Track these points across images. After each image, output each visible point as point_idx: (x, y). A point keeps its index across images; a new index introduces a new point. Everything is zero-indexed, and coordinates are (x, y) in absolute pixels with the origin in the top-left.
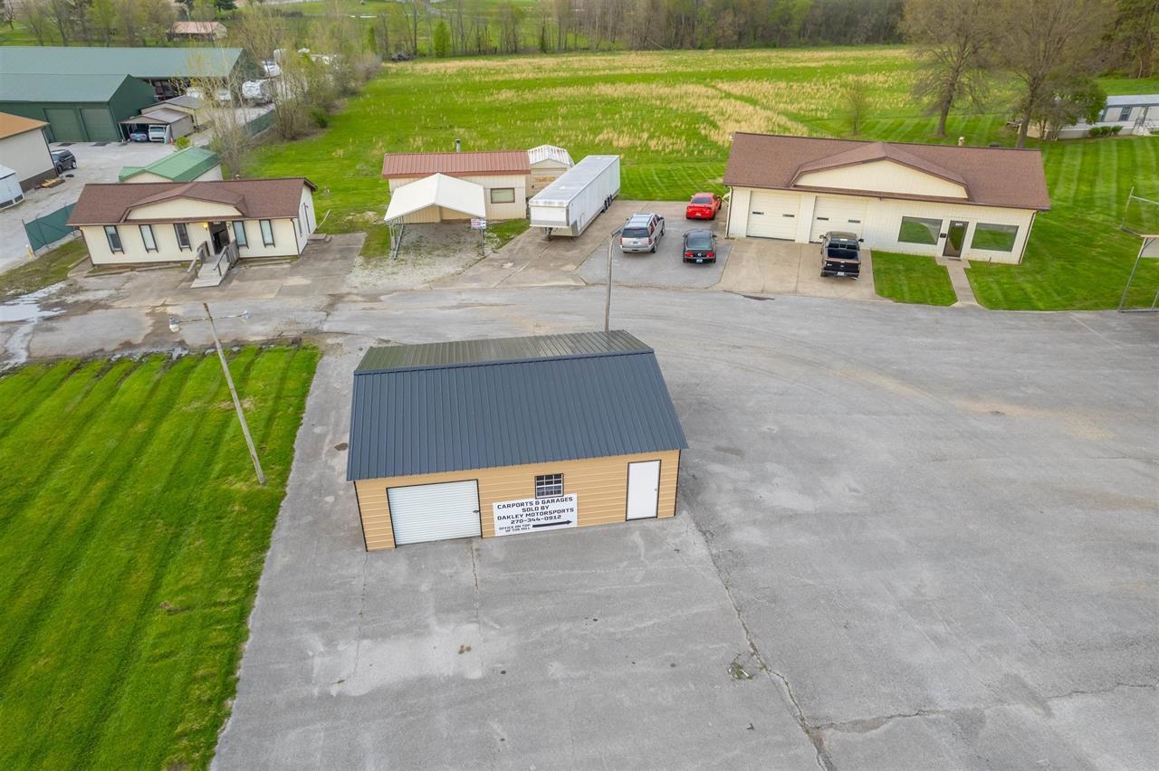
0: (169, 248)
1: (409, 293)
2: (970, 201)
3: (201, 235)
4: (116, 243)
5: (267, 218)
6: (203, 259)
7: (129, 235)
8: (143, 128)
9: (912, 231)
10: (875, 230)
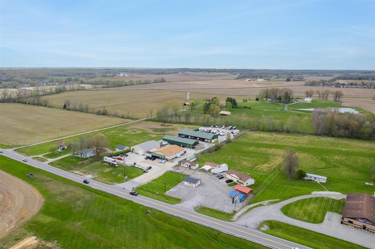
0: (186, 166)
1: (198, 175)
2: (240, 180)
3: (188, 166)
4: (183, 165)
5: (193, 166)
6: (188, 168)
7: (184, 164)
8: (195, 148)
9: (238, 181)
10: (235, 180)
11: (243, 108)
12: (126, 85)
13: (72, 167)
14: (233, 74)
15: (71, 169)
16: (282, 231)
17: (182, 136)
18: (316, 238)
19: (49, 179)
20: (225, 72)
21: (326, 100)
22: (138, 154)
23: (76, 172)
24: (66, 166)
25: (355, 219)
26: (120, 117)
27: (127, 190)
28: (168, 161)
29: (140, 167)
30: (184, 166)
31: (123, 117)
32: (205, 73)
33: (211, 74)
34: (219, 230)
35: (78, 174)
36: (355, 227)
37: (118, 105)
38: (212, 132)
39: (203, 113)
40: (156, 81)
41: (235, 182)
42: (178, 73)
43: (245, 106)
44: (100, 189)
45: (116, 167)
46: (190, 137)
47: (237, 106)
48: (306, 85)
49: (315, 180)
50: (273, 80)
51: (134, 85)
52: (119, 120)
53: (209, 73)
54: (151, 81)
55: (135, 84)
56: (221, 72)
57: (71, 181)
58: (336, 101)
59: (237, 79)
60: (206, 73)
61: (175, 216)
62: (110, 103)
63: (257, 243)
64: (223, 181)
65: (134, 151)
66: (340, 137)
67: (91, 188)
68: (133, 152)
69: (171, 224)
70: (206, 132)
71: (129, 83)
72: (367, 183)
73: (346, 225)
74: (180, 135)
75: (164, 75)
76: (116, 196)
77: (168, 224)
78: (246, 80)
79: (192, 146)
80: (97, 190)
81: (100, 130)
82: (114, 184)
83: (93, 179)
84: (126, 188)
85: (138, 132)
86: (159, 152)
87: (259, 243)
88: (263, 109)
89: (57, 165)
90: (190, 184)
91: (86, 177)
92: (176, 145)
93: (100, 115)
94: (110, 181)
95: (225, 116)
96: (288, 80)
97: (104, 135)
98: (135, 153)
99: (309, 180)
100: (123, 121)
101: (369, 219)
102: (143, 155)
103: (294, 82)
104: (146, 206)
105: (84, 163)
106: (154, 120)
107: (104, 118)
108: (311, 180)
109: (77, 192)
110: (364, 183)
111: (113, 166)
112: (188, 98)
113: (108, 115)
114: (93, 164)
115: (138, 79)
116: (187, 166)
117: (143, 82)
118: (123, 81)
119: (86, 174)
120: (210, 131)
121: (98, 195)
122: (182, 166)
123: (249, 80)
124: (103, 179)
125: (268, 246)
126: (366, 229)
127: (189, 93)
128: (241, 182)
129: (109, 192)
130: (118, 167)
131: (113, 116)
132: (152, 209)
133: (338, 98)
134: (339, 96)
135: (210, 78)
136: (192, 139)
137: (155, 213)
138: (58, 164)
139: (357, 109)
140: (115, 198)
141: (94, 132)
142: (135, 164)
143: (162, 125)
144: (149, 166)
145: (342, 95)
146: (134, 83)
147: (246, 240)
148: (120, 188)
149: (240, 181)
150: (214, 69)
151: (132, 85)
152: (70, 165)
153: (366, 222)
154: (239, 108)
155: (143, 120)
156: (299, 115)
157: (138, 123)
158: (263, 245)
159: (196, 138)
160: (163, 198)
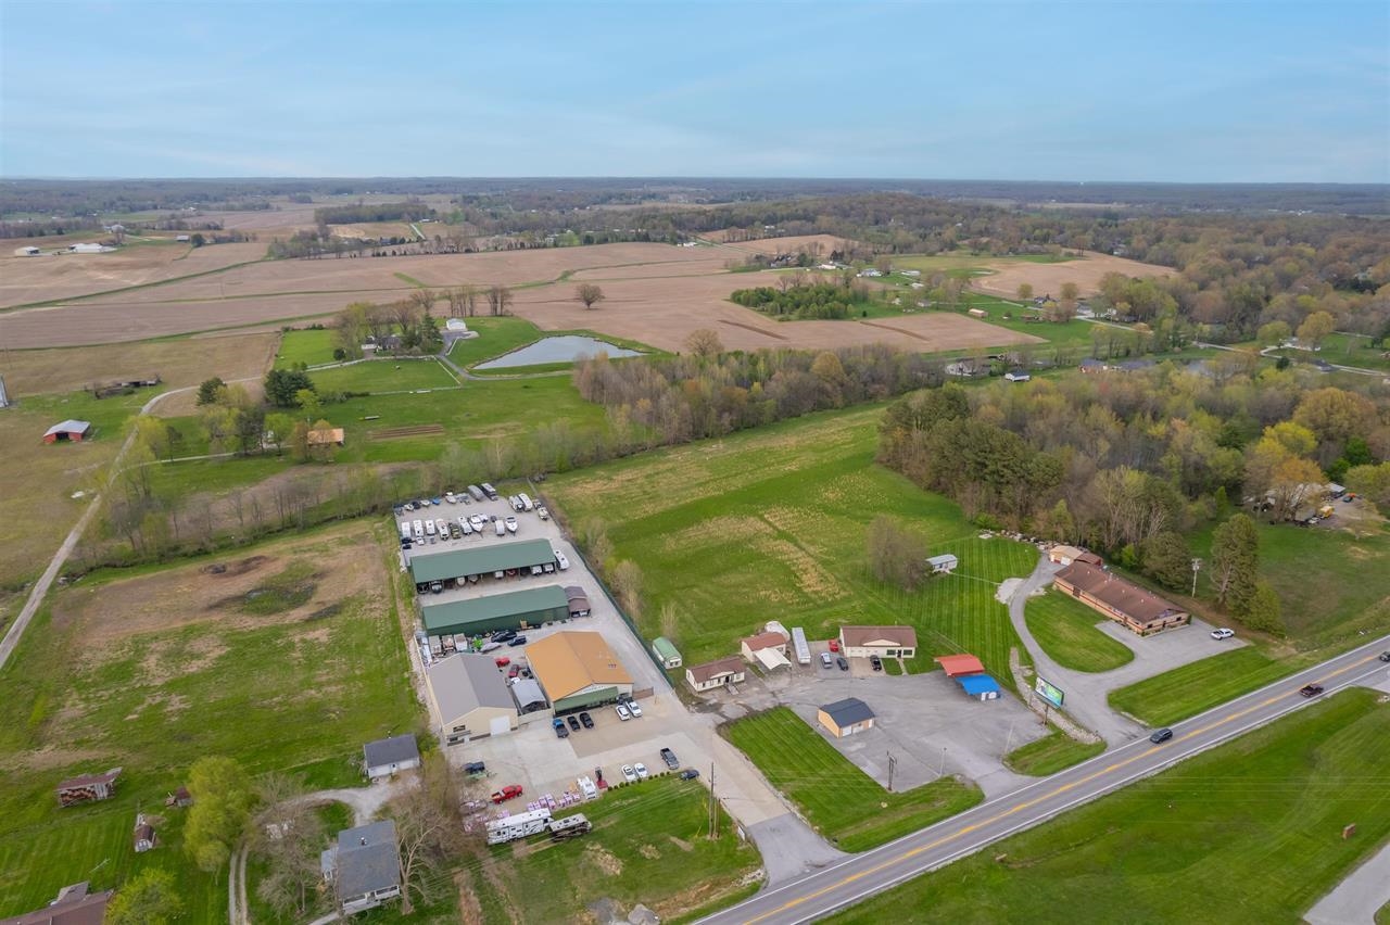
2: (900, 646)
3: (723, 679)
4: (704, 684)
8: (578, 613)
9: (890, 652)
10: (882, 653)
17: (435, 588)
27: (832, 862)
29: (643, 775)
30: (708, 686)
36: (1159, 633)
38: (467, 527)
39: (232, 459)
41: (884, 658)
45: (591, 829)
49: (941, 570)
58: (498, 315)
64: (861, 670)
65: (468, 733)
68: (460, 739)
69: (1082, 840)
72: (982, 536)
73: (1150, 635)
74: (422, 587)
77: (1077, 846)
82: (747, 880)
94: (715, 883)
96: (199, 241)
103: (223, 247)
110: (980, 540)
112: (1, 397)
116: (719, 682)
120: (460, 527)
123: (32, 252)
128: (903, 649)
142: (600, 776)
149: (897, 649)
155: (56, 583)
159: (491, 574)
160: (920, 806)
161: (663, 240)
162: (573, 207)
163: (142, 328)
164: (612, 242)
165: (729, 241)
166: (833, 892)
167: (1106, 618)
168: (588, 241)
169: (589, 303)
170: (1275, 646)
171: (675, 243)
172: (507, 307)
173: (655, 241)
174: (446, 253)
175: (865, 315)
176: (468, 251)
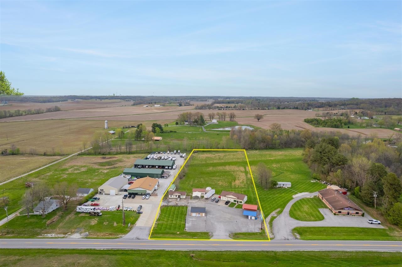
1: (193, 203)
3: (178, 196)
5: (183, 195)
8: (164, 177)
9: (235, 201)
10: (232, 201)
11: (169, 133)
12: (11, 116)
13: (38, 230)
14: (126, 101)
15: (38, 234)
16: (309, 234)
17: (139, 167)
18: (333, 231)
19: (12, 258)
20: (117, 99)
21: (224, 120)
22: (109, 194)
23: (49, 235)
24: (26, 232)
25: (342, 209)
26: (41, 155)
27: (143, 239)
28: (150, 195)
29: (129, 209)
30: (172, 197)
31: (45, 155)
32: (96, 100)
33: (103, 101)
34: (273, 251)
35: (56, 238)
36: (343, 215)
37: (24, 140)
38: (163, 158)
39: (134, 141)
40: (49, 110)
41: (232, 202)
42: (68, 101)
43: (171, 130)
44: (110, 248)
45: (101, 215)
46: (147, 167)
47: (163, 131)
48: (196, 109)
49: (283, 186)
50: (167, 106)
51: (22, 115)
52: (44, 159)
53: (101, 100)
54: (43, 110)
55: (24, 114)
56: (112, 99)
57: (56, 250)
58: (231, 121)
59: (134, 105)
60: (98, 100)
61: (223, 250)
62: (8, 139)
63: (310, 250)
64: (221, 204)
65: (104, 192)
66: (260, 149)
67: (95, 250)
68: (102, 193)
69: (227, 260)
70: (156, 159)
71: (15, 114)
72: (312, 181)
73: (338, 215)
74: (136, 166)
75: (52, 103)
76: (139, 250)
77: (224, 261)
78: (144, 106)
79: (160, 175)
80: (107, 250)
81: (28, 174)
82: (119, 236)
83: (86, 238)
84: (140, 237)
85: (83, 169)
86: (138, 188)
87: (311, 250)
88: (186, 131)
89: (5, 235)
90: (199, 214)
91: (71, 238)
92: (148, 178)
93: (7, 155)
94: (111, 234)
95: (158, 141)
96: (180, 105)
97: (40, 179)
98: (105, 194)
99: (279, 187)
100: (49, 159)
101: (351, 207)
102: (116, 195)
103: (185, 106)
104: (185, 250)
105: (54, 221)
106: (89, 154)
107: (17, 158)
108: (281, 187)
109: (81, 261)
110: (310, 182)
111: (96, 215)
112: (106, 126)
113: (22, 154)
114: (66, 220)
115: (27, 109)
116: (176, 196)
117: (33, 111)
118: (7, 111)
119: (69, 235)
120: (161, 157)
121: (113, 256)
122: (169, 198)
123: (147, 106)
124: (98, 234)
125: (319, 251)
126: (350, 214)
127: (106, 121)
128: (239, 200)
129: (127, 248)
130: (102, 214)
131: (29, 154)
132: (193, 251)
133: (232, 119)
134: (233, 117)
135: (105, 106)
136: (150, 168)
137: (201, 255)
138: (8, 233)
139: (251, 126)
140: (138, 252)
141: (21, 177)
142: (119, 207)
143: (104, 158)
144: (138, 205)
145: (235, 116)
146: (22, 113)
147: (300, 251)
148: (133, 239)
149: (237, 200)
150: (105, 96)
151: (19, 116)
152: (33, 228)
153: (350, 209)
154: (165, 132)
155: (75, 155)
156: (218, 135)
157: (71, 159)
158: (315, 251)
159: (155, 166)
160: (188, 236)
161: (302, 109)
162: (285, 102)
163: (150, 119)
164: (286, 109)
165: (325, 110)
166: (134, 245)
167: (326, 207)
168: (279, 108)
169: (258, 120)
170: (398, 231)
171: (306, 110)
172: (234, 119)
173: (300, 109)
174: (237, 110)
175: (349, 127)
176: (243, 110)
